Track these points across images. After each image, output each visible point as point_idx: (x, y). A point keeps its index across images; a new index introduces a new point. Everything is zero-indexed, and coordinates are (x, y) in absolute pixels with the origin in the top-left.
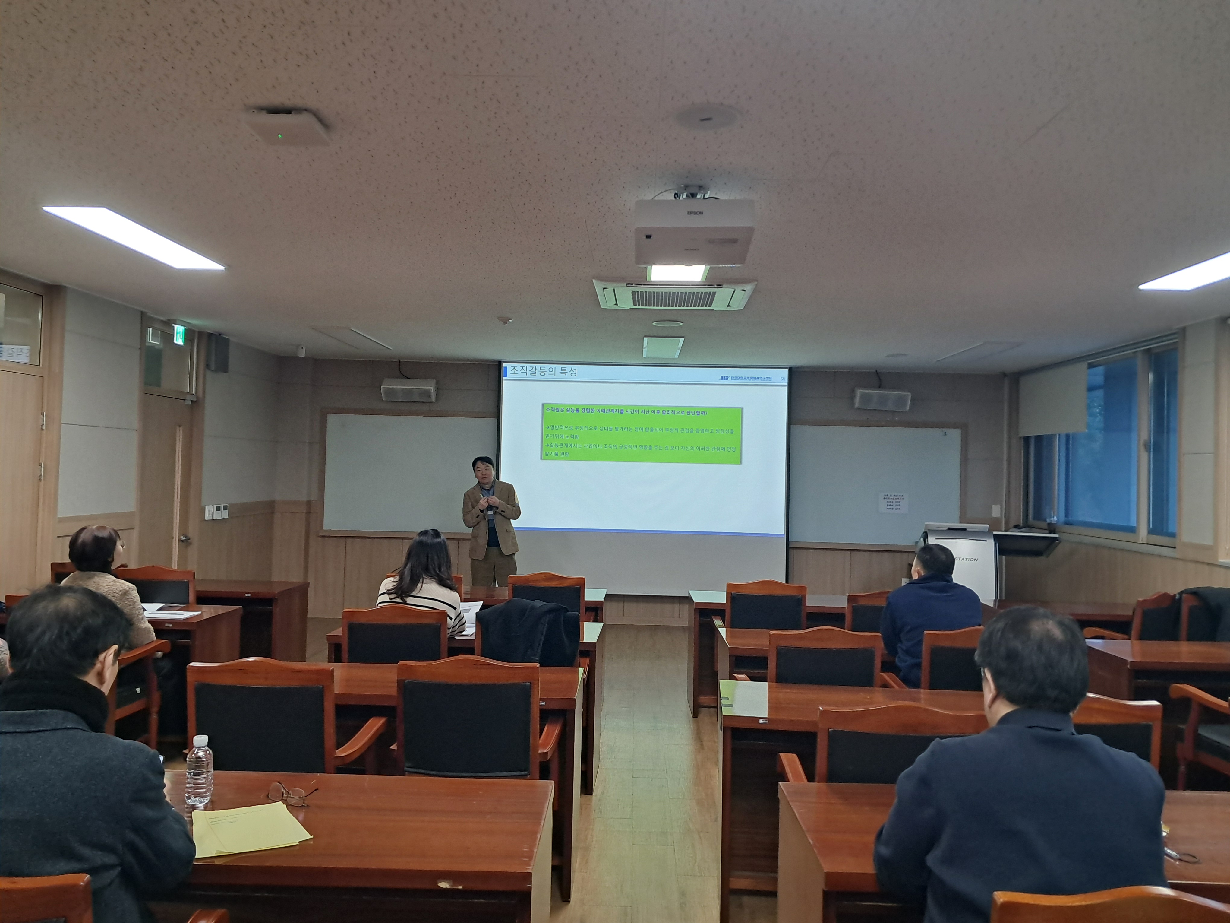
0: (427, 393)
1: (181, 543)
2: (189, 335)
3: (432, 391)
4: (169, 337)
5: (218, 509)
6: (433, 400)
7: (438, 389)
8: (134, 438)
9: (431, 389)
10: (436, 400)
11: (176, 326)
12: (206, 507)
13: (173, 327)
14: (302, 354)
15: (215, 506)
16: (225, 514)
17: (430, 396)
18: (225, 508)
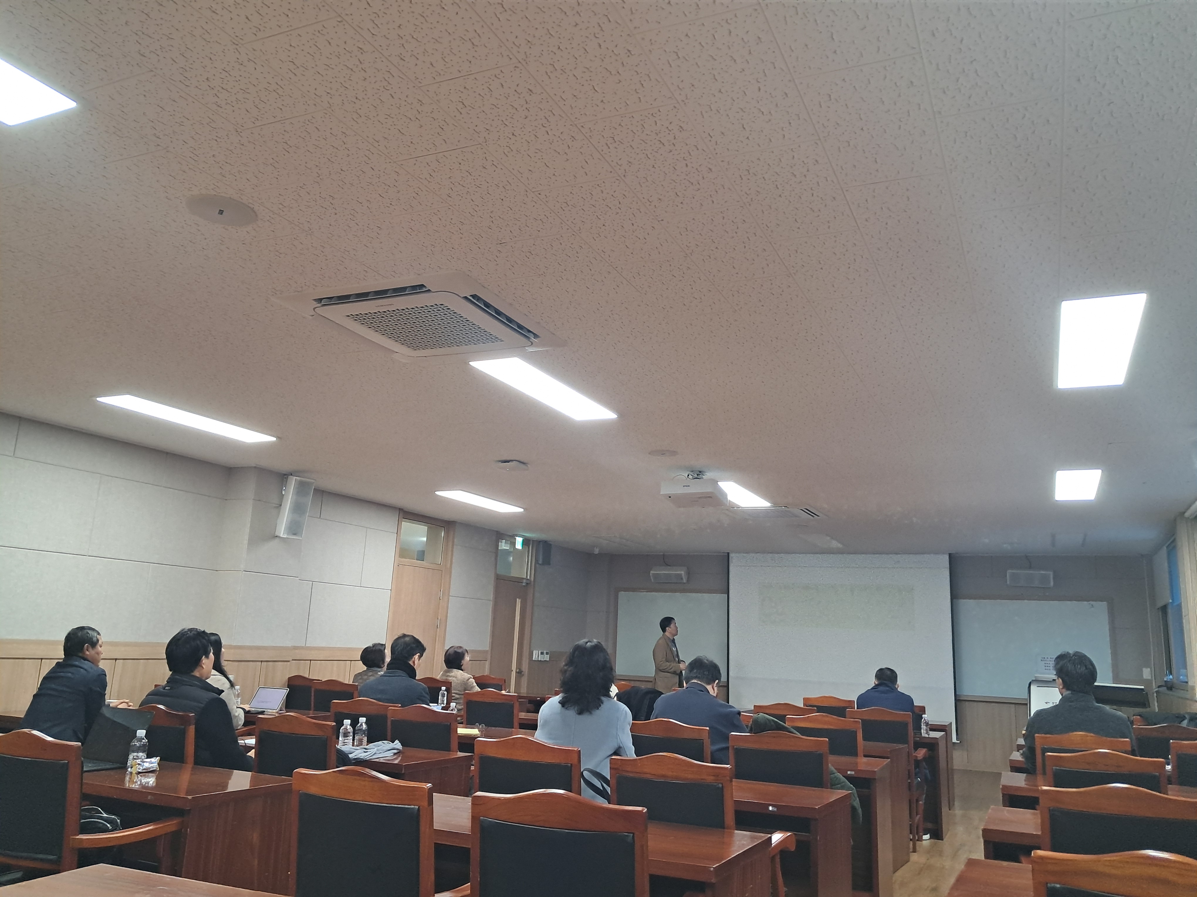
0: (679, 576)
1: (517, 674)
2: (526, 542)
3: (683, 575)
4: (514, 544)
5: (542, 653)
6: (685, 581)
7: (689, 574)
8: (491, 605)
9: (682, 574)
10: (687, 581)
11: (517, 538)
12: (534, 651)
13: (515, 538)
14: (597, 551)
15: (540, 652)
16: (547, 658)
17: (682, 579)
18: (547, 653)
